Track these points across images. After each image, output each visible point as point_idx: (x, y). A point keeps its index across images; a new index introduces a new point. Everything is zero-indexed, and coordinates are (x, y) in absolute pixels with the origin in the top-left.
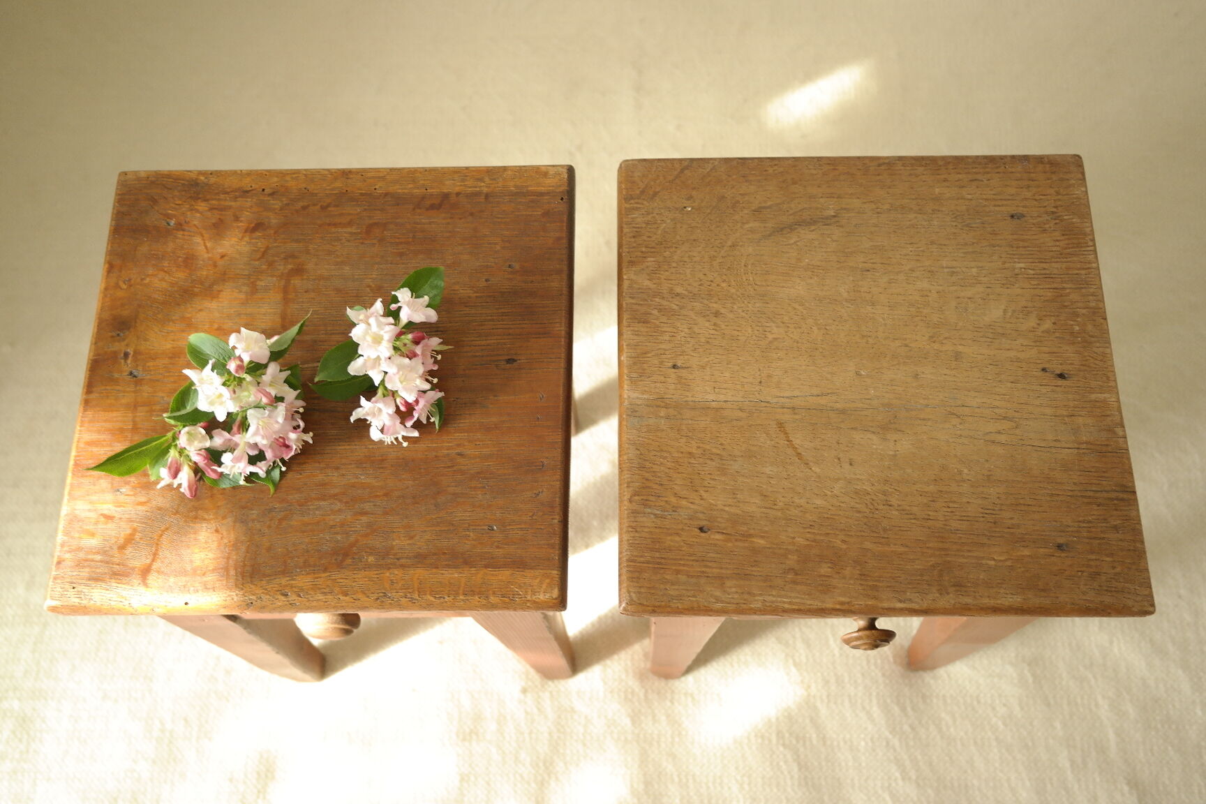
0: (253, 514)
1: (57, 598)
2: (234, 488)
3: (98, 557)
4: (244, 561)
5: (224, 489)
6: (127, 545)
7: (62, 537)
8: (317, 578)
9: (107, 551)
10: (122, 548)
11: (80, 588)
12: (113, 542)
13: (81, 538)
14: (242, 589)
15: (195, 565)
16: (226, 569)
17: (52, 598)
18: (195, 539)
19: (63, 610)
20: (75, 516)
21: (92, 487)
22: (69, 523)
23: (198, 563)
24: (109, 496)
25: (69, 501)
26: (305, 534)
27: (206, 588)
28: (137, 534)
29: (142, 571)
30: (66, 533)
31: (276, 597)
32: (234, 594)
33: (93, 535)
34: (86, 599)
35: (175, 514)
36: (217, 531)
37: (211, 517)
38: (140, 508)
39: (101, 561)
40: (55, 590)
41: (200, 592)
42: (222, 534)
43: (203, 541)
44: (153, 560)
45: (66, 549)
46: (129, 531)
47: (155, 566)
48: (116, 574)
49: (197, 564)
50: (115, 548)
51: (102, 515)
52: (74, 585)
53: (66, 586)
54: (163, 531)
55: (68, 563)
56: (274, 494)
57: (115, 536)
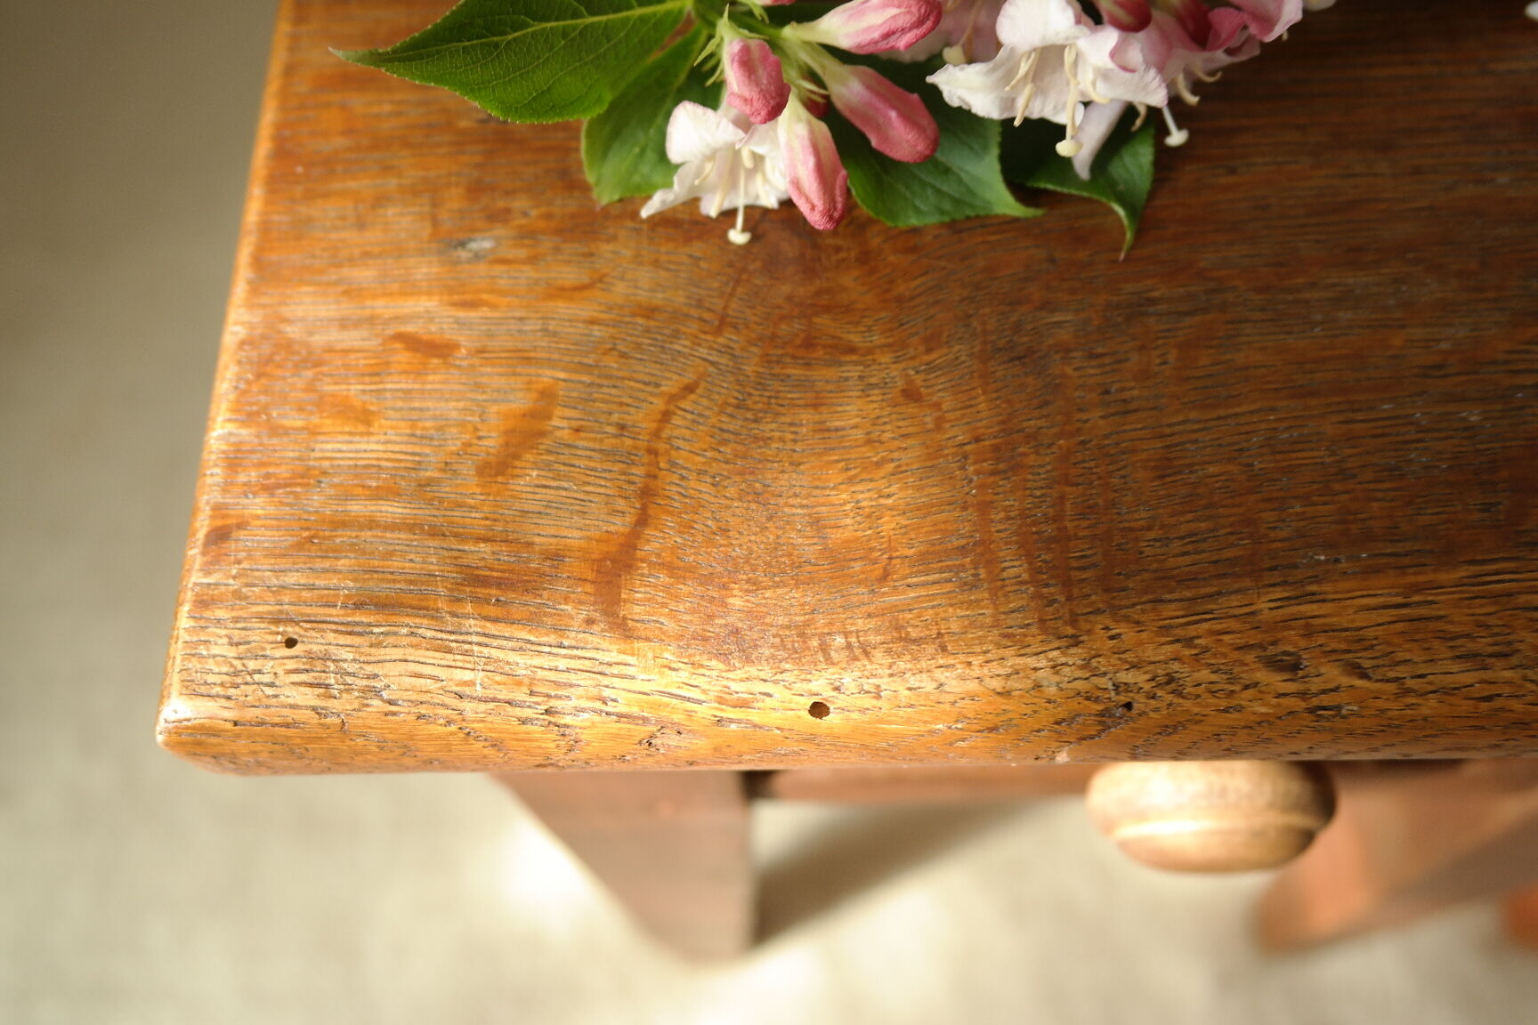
0: (1059, 324)
1: (217, 690)
2: (953, 226)
3: (391, 510)
4: (1057, 519)
5: (915, 231)
6: (517, 457)
7: (231, 427)
8: (1418, 588)
9: (429, 482)
10: (498, 468)
11: (313, 643)
12: (455, 446)
13: (313, 432)
14: (1075, 642)
15: (836, 536)
16: (982, 551)
17: (193, 690)
18: (822, 429)
19: (242, 746)
20: (288, 346)
21: (351, 235)
22: (259, 376)
23: (848, 529)
24: (425, 269)
25: (255, 289)
26: (1313, 402)
27: (903, 641)
28: (559, 411)
29: (598, 564)
30: (247, 413)
31: (1247, 678)
32: (1042, 662)
33: (364, 418)
34: (348, 689)
35: (718, 331)
36: (911, 395)
37: (877, 339)
38: (562, 308)
39: (411, 527)
40: (203, 650)
41: (878, 655)
42: (937, 406)
43: (859, 434)
44: (643, 520)
45: (250, 475)
46: (521, 402)
47: (652, 544)
48: (484, 582)
49: (847, 534)
50: (467, 469)
51: (399, 337)
52: (291, 631)
53: (254, 637)
54: (673, 398)
55: (260, 537)
56: (1133, 247)
57: (462, 424)
